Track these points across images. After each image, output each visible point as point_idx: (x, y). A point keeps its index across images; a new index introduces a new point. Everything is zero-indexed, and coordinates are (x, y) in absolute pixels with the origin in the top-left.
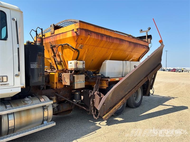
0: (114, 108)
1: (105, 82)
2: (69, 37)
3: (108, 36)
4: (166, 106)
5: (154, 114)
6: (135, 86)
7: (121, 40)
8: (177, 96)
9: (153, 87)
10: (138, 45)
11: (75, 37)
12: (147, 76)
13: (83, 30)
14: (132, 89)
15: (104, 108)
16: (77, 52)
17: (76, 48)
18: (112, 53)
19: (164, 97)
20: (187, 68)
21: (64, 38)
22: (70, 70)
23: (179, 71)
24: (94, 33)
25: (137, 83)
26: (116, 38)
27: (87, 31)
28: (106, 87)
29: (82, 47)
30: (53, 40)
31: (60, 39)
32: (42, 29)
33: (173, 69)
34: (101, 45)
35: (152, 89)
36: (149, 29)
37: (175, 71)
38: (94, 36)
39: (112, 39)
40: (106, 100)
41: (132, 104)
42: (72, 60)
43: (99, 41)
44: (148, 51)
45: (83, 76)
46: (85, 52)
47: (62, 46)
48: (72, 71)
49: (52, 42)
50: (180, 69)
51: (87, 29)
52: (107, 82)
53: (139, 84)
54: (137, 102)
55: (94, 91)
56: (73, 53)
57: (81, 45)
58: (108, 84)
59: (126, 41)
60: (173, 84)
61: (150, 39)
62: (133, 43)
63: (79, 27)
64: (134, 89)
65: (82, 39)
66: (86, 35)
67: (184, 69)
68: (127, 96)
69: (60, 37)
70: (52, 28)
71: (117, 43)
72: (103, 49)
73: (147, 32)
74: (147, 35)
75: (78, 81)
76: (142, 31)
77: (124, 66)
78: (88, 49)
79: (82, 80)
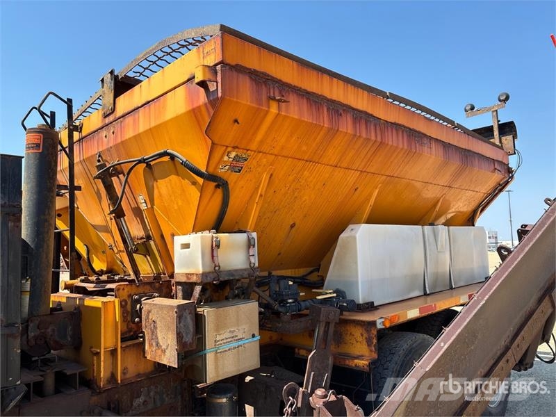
1: (357, 332)
2: (175, 116)
3: (361, 112)
6: (507, 349)
7: (415, 136)
10: (474, 157)
11: (204, 109)
13: (241, 75)
14: (492, 362)
16: (219, 191)
17: (211, 170)
18: (375, 193)
21: (153, 124)
22: (184, 280)
24: (298, 94)
26: (395, 124)
27: (260, 79)
29: (240, 164)
30: (111, 144)
31: (137, 133)
32: (69, 103)
34: (332, 155)
35: (548, 341)
36: (503, 98)
38: (295, 110)
39: (378, 128)
42: (195, 230)
43: (322, 133)
44: (507, 183)
45: (250, 310)
46: (257, 188)
47: (149, 166)
48: (193, 285)
49: (109, 150)
51: (262, 73)
52: (368, 331)
55: (307, 388)
56: (194, 193)
57: (233, 155)
58: (375, 341)
59: (430, 138)
61: (510, 137)
62: (457, 149)
63: (219, 59)
64: (501, 364)
65: (236, 121)
66: (259, 102)
69: (136, 123)
70: (106, 92)
71: (400, 146)
72: (339, 174)
73: (495, 113)
74: (496, 122)
75: (225, 341)
76: (472, 108)
77: (430, 245)
78: (271, 175)
79: (244, 332)
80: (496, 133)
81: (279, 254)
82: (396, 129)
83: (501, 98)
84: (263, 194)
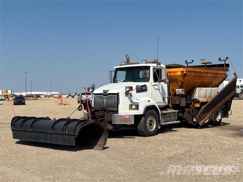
16: (182, 84)
18: (200, 82)
21: (174, 75)
22: (178, 95)
28: (199, 106)
35: (229, 110)
47: (171, 79)
51: (190, 71)
52: (199, 103)
66: (190, 74)
77: (208, 91)
80: (225, 66)
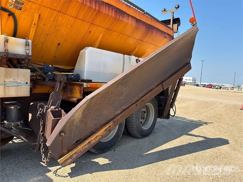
0: (87, 142)
1: (77, 89)
4: (194, 137)
5: (170, 152)
6: (138, 101)
7: (120, 12)
8: (212, 120)
9: (175, 104)
10: (154, 29)
12: (162, 83)
14: (130, 105)
15: (62, 142)
18: (101, 36)
19: (192, 121)
20: (226, 85)
23: (216, 87)
25: (141, 95)
26: (108, 4)
28: (76, 99)
29: (19, 6)
33: (209, 85)
35: (172, 108)
36: (177, 7)
37: (211, 88)
39: (97, 4)
40: (68, 124)
41: (135, 131)
46: (33, 21)
50: (217, 86)
52: (81, 88)
53: (146, 96)
54: (146, 128)
55: (48, 106)
58: (82, 92)
59: (129, 15)
60: (206, 103)
61: (176, 25)
62: (144, 23)
64: (133, 106)
67: (222, 85)
68: (117, 118)
71: (110, 14)
72: (79, 22)
73: (172, 13)
74: (172, 17)
75: (10, 82)
76: (165, 10)
77: (126, 63)
78: (40, 15)
79: (21, 81)
80: (171, 22)
81: (55, 57)
82: (108, 7)
83: (176, 7)
84: (36, 23)
